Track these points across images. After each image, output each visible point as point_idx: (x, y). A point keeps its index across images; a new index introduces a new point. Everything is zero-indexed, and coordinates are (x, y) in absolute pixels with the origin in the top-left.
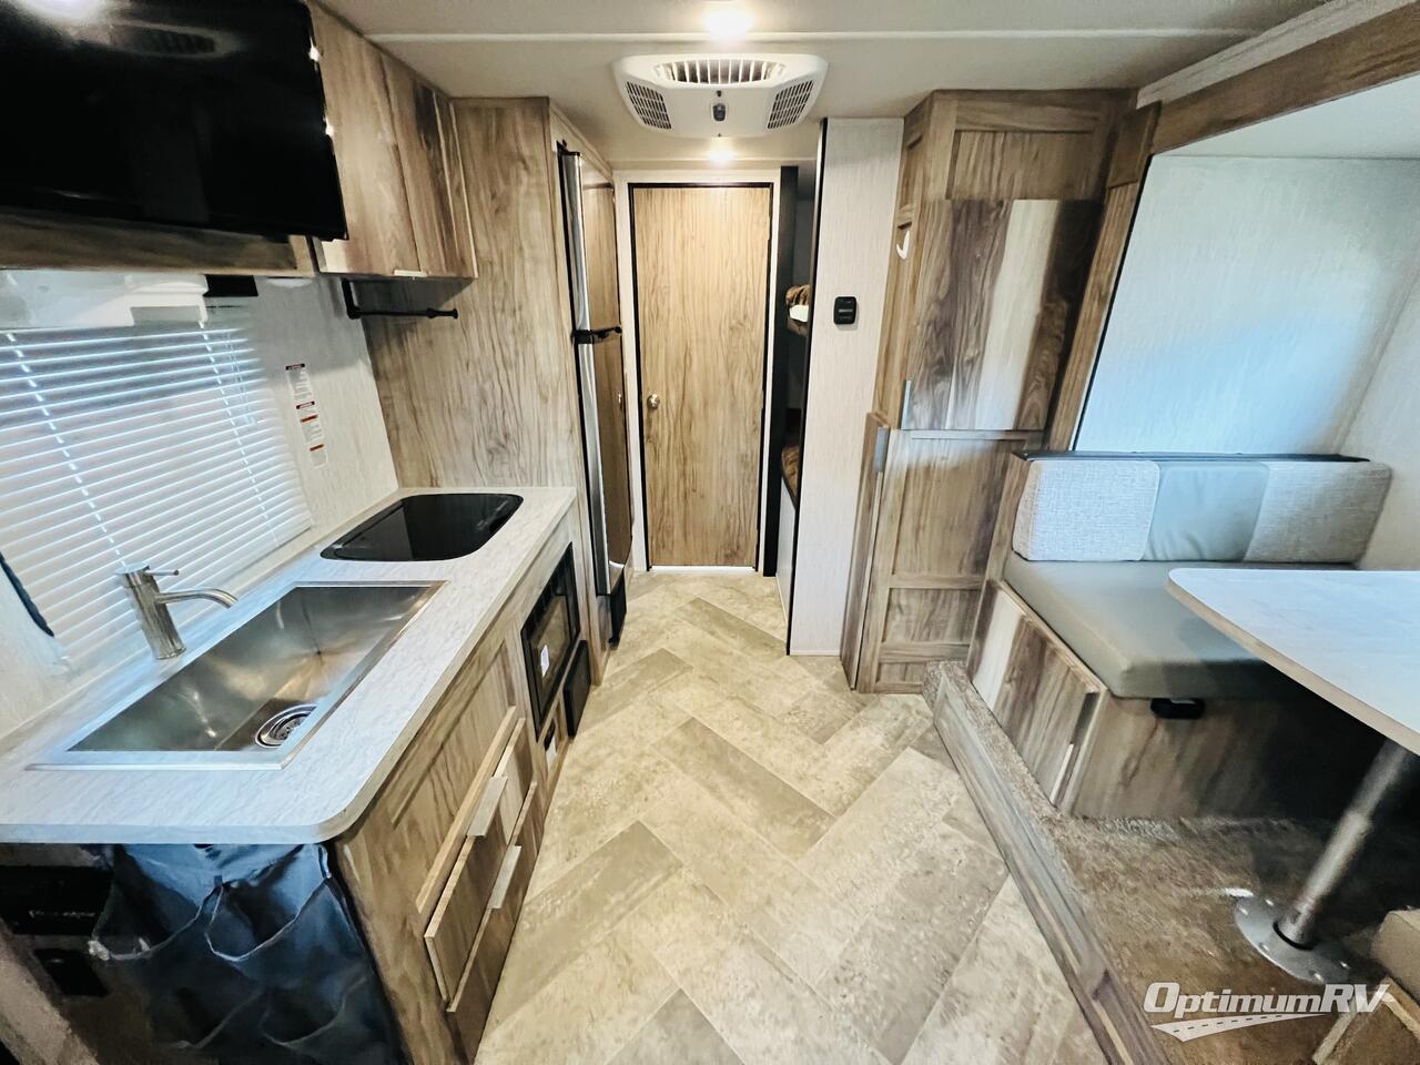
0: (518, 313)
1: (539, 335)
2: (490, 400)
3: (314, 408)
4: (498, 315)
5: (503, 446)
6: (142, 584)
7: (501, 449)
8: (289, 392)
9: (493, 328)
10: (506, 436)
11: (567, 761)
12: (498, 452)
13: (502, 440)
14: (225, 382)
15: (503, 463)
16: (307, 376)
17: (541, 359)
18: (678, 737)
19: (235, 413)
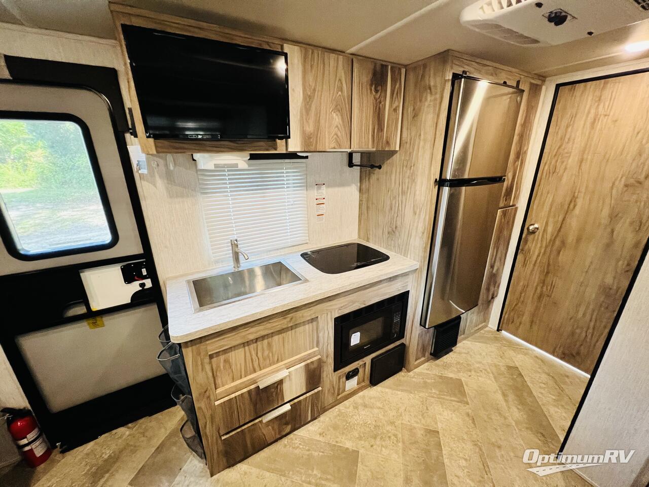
0: (412, 168)
1: (419, 180)
2: (393, 208)
3: (324, 200)
4: (404, 168)
5: (394, 232)
6: (234, 245)
7: (393, 233)
8: (314, 193)
9: (401, 174)
10: (396, 227)
11: (361, 394)
12: (391, 234)
13: (394, 229)
14: (288, 187)
15: (392, 240)
16: (325, 189)
17: (417, 193)
18: (420, 433)
19: (288, 198)
